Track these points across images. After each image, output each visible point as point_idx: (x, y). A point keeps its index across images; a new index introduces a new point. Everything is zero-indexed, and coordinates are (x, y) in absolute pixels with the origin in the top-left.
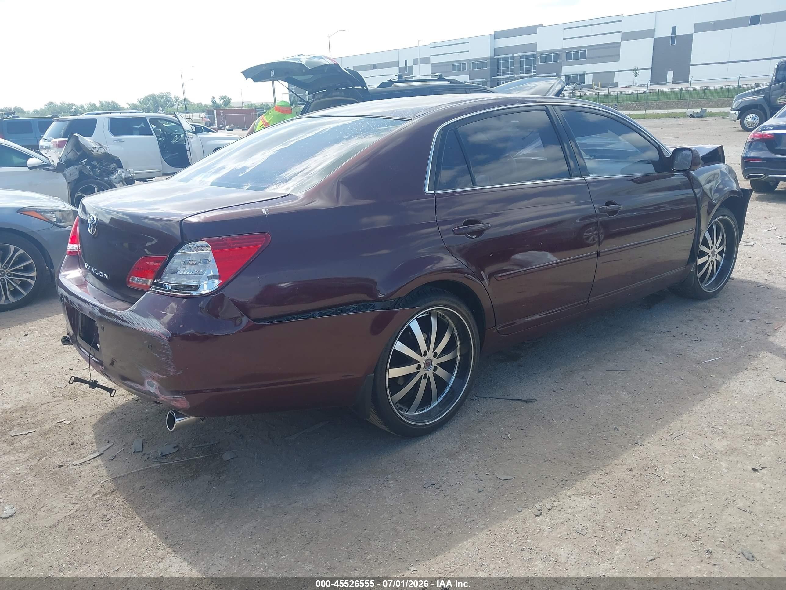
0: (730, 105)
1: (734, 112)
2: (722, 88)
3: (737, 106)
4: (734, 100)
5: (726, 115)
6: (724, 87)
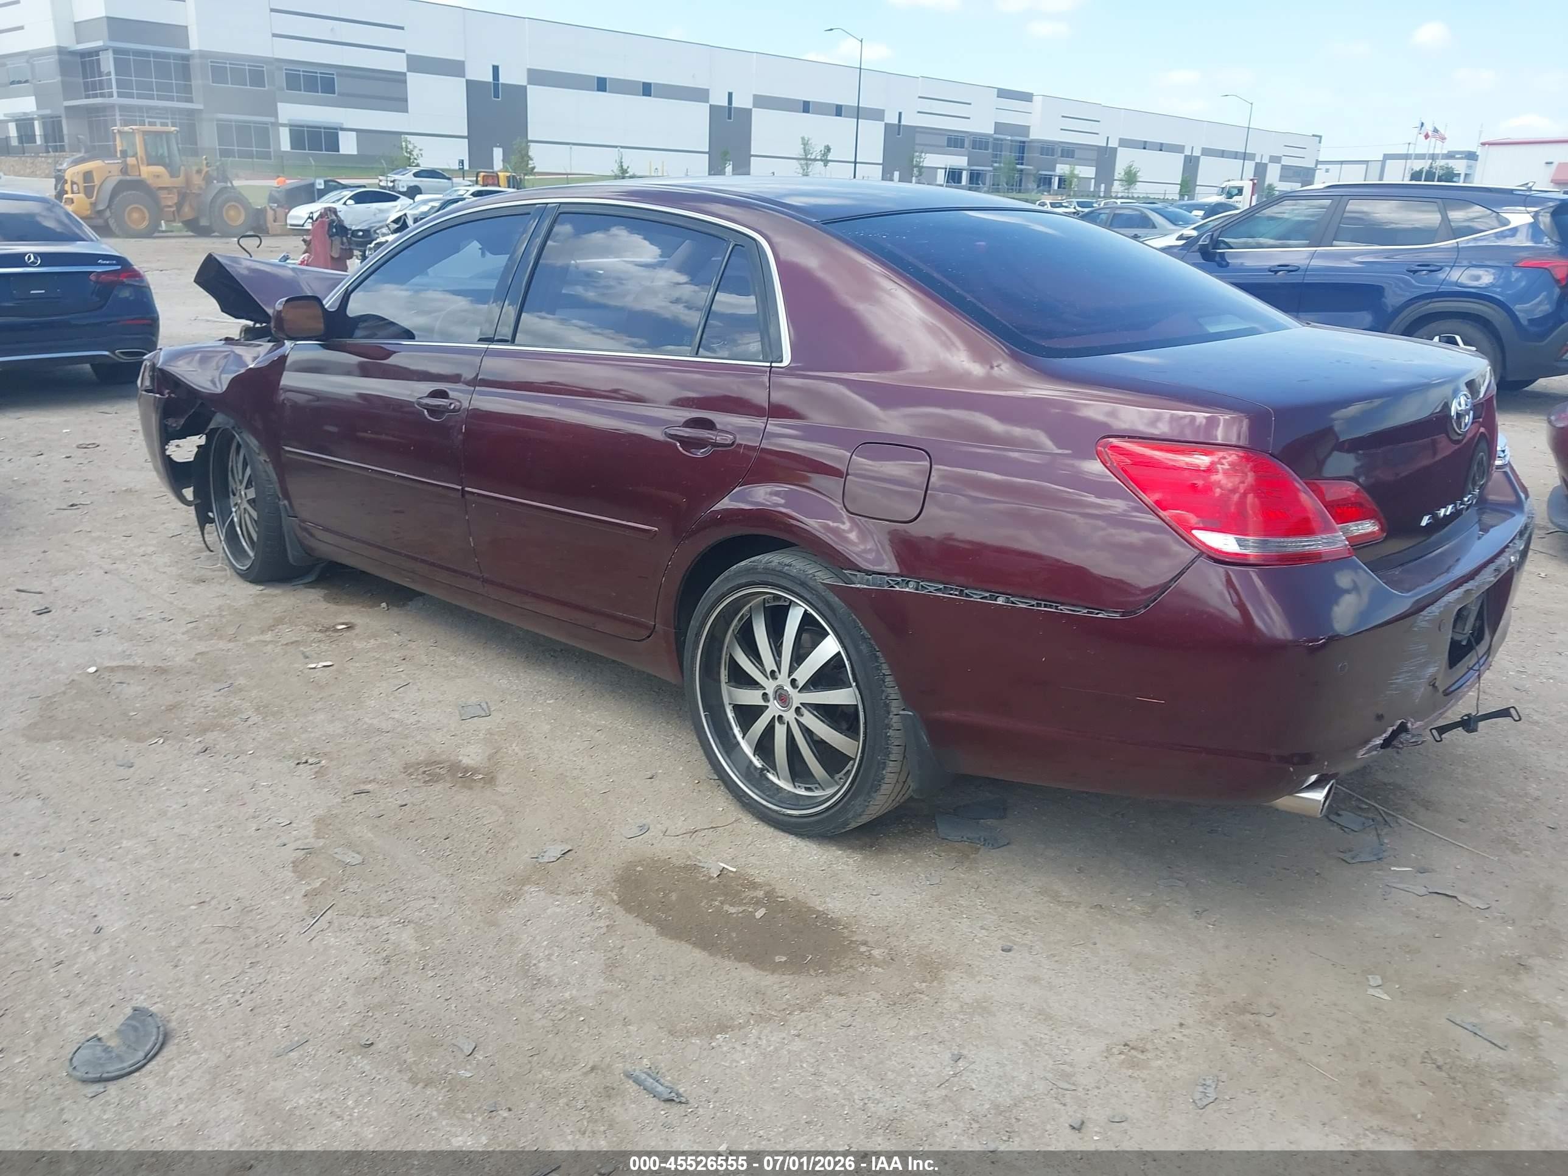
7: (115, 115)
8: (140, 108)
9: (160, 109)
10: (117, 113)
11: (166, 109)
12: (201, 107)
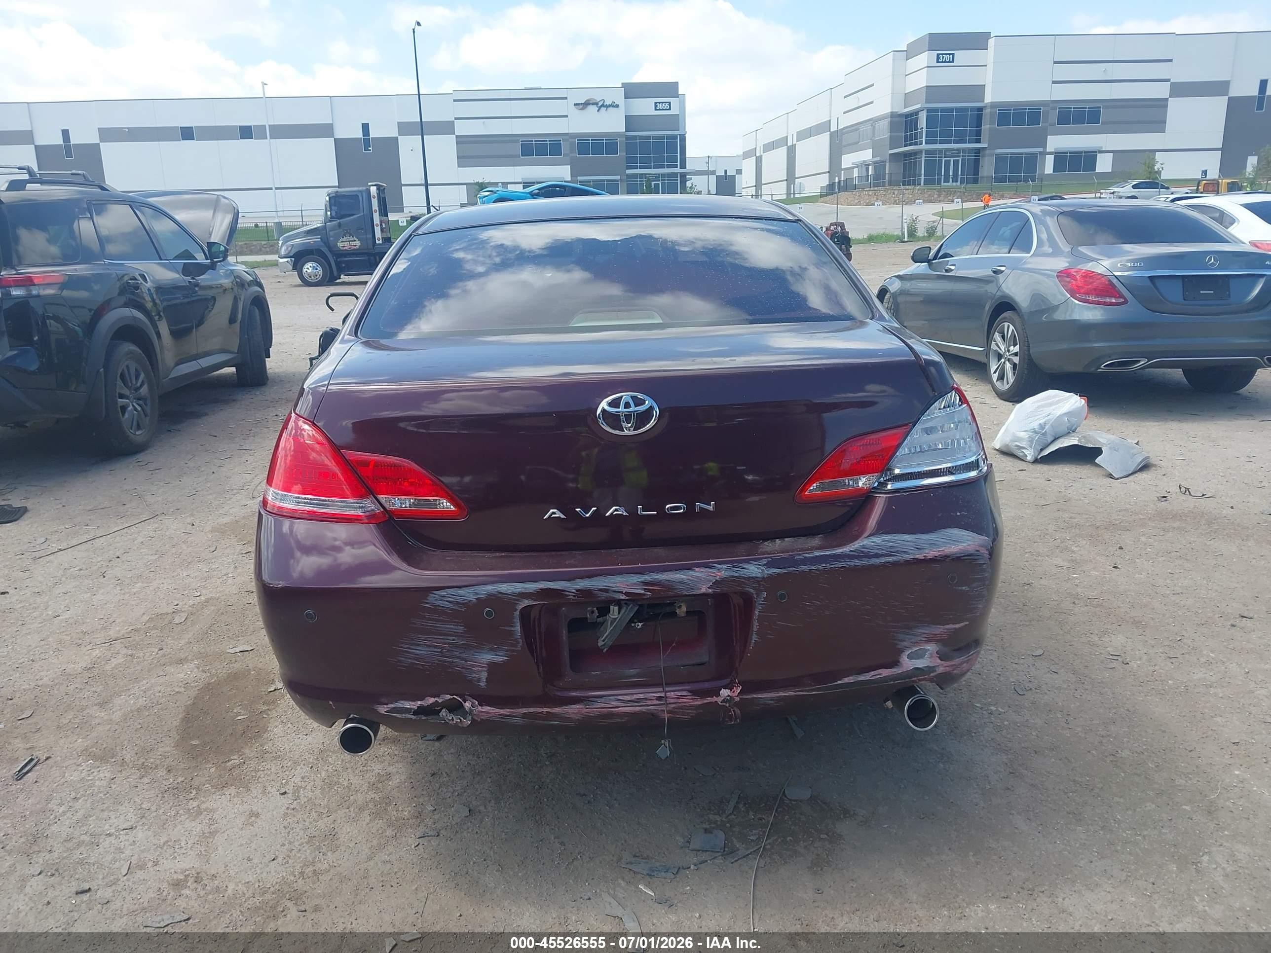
0: (277, 252)
1: (286, 260)
2: (256, 226)
3: (287, 252)
4: (280, 242)
5: (275, 264)
6: (260, 225)
7: (921, 157)
8: (940, 151)
9: (954, 150)
10: (924, 155)
11: (958, 150)
12: (985, 145)
